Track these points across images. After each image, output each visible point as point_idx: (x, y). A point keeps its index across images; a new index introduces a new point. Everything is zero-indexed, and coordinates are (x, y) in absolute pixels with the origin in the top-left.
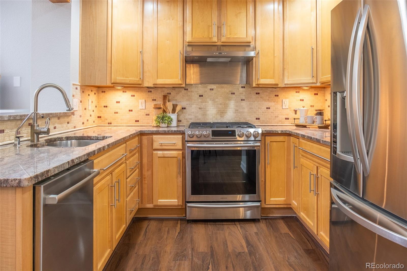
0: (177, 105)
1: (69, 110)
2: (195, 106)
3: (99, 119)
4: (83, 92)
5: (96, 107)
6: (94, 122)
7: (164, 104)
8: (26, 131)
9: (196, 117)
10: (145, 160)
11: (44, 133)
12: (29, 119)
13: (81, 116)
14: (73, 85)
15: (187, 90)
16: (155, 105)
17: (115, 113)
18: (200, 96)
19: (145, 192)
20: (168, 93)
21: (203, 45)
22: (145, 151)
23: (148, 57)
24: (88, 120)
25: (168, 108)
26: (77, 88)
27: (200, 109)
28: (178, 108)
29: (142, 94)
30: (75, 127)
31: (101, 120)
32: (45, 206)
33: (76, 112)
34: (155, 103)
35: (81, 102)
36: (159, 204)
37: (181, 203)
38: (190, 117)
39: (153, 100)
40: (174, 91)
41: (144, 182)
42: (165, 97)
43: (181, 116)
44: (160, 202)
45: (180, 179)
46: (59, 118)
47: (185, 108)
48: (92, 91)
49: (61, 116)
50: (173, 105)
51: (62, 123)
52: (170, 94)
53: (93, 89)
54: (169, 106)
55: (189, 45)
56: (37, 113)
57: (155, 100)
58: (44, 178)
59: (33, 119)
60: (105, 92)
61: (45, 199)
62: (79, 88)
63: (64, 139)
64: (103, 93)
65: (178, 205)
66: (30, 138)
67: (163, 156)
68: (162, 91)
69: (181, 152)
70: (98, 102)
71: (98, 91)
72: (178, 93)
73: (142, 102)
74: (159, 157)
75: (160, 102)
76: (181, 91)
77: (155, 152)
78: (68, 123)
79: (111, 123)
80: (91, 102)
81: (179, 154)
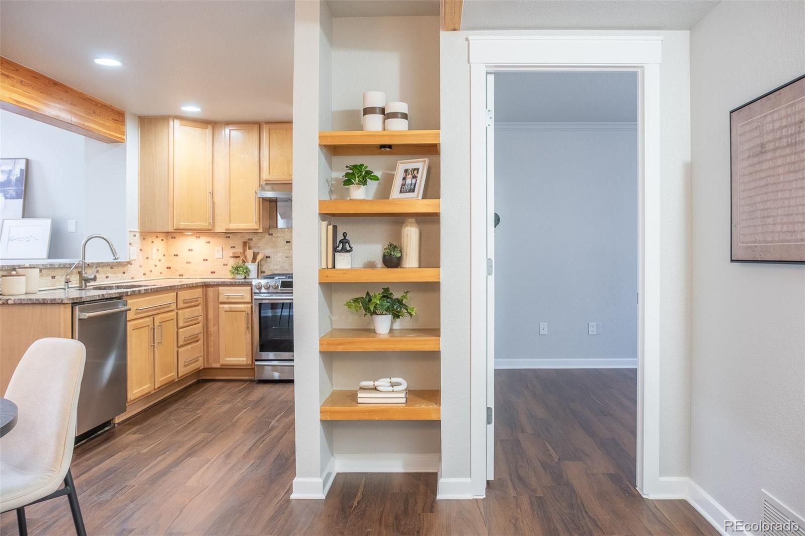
0: (258, 253)
1: (115, 259)
2: (281, 254)
3: (169, 270)
4: (144, 239)
5: (164, 255)
6: (161, 273)
7: (244, 251)
8: (75, 279)
9: (282, 267)
10: (211, 315)
11: (92, 280)
12: (76, 267)
13: (141, 266)
14: (130, 232)
15: (272, 234)
16: (234, 253)
17: (187, 263)
18: (287, 242)
19: (212, 350)
20: (249, 239)
21: (282, 184)
22: (211, 305)
23: (220, 199)
24: (151, 271)
25: (248, 257)
26: (135, 236)
27: (287, 257)
28: (259, 258)
29: (219, 240)
30: (132, 278)
31: (171, 271)
32: (80, 320)
33: (134, 261)
34: (234, 250)
35: (141, 250)
36: (226, 363)
37: (250, 362)
38: (275, 267)
39: (231, 247)
40: (256, 236)
41: (209, 338)
42: (245, 244)
43: (264, 267)
44: (227, 360)
45: (249, 336)
46: (112, 268)
47: (269, 257)
48: (157, 237)
49: (115, 266)
50: (254, 253)
51: (116, 273)
52: (252, 240)
53: (158, 235)
54: (249, 254)
55: (266, 184)
56: (84, 262)
57: (234, 247)
58: (78, 301)
59: (81, 267)
60: (175, 238)
61: (79, 315)
62: (138, 235)
63: (114, 287)
64: (173, 239)
65: (247, 365)
66: (78, 285)
67: (229, 310)
68: (242, 237)
69: (250, 305)
70: (167, 250)
71: (167, 237)
72: (260, 240)
73: (218, 250)
74: (225, 311)
75: (239, 250)
76: (265, 236)
77: (221, 306)
78: (124, 273)
79: (182, 275)
80: (156, 250)
81: (247, 307)
